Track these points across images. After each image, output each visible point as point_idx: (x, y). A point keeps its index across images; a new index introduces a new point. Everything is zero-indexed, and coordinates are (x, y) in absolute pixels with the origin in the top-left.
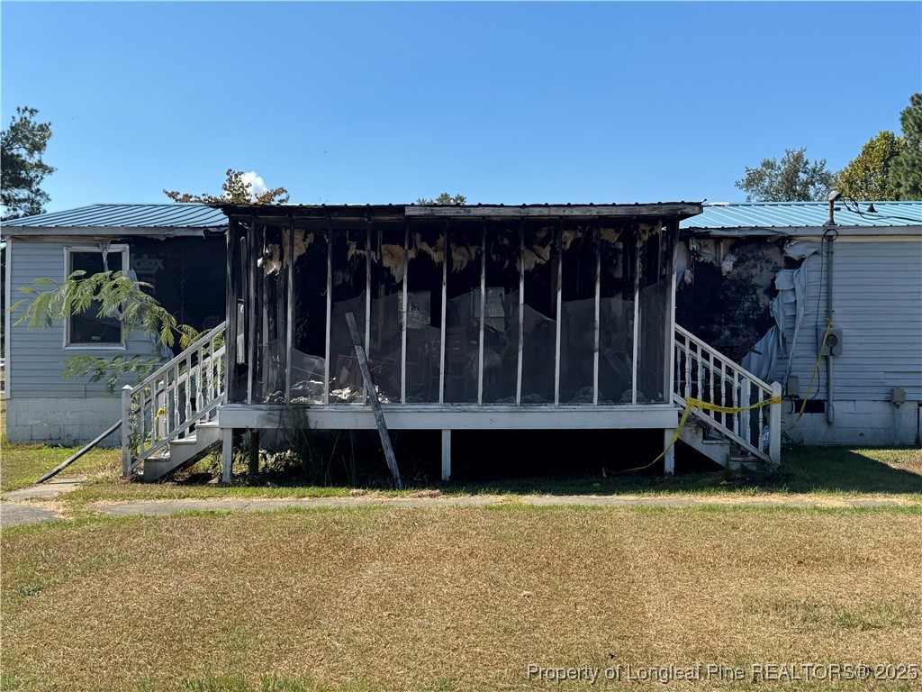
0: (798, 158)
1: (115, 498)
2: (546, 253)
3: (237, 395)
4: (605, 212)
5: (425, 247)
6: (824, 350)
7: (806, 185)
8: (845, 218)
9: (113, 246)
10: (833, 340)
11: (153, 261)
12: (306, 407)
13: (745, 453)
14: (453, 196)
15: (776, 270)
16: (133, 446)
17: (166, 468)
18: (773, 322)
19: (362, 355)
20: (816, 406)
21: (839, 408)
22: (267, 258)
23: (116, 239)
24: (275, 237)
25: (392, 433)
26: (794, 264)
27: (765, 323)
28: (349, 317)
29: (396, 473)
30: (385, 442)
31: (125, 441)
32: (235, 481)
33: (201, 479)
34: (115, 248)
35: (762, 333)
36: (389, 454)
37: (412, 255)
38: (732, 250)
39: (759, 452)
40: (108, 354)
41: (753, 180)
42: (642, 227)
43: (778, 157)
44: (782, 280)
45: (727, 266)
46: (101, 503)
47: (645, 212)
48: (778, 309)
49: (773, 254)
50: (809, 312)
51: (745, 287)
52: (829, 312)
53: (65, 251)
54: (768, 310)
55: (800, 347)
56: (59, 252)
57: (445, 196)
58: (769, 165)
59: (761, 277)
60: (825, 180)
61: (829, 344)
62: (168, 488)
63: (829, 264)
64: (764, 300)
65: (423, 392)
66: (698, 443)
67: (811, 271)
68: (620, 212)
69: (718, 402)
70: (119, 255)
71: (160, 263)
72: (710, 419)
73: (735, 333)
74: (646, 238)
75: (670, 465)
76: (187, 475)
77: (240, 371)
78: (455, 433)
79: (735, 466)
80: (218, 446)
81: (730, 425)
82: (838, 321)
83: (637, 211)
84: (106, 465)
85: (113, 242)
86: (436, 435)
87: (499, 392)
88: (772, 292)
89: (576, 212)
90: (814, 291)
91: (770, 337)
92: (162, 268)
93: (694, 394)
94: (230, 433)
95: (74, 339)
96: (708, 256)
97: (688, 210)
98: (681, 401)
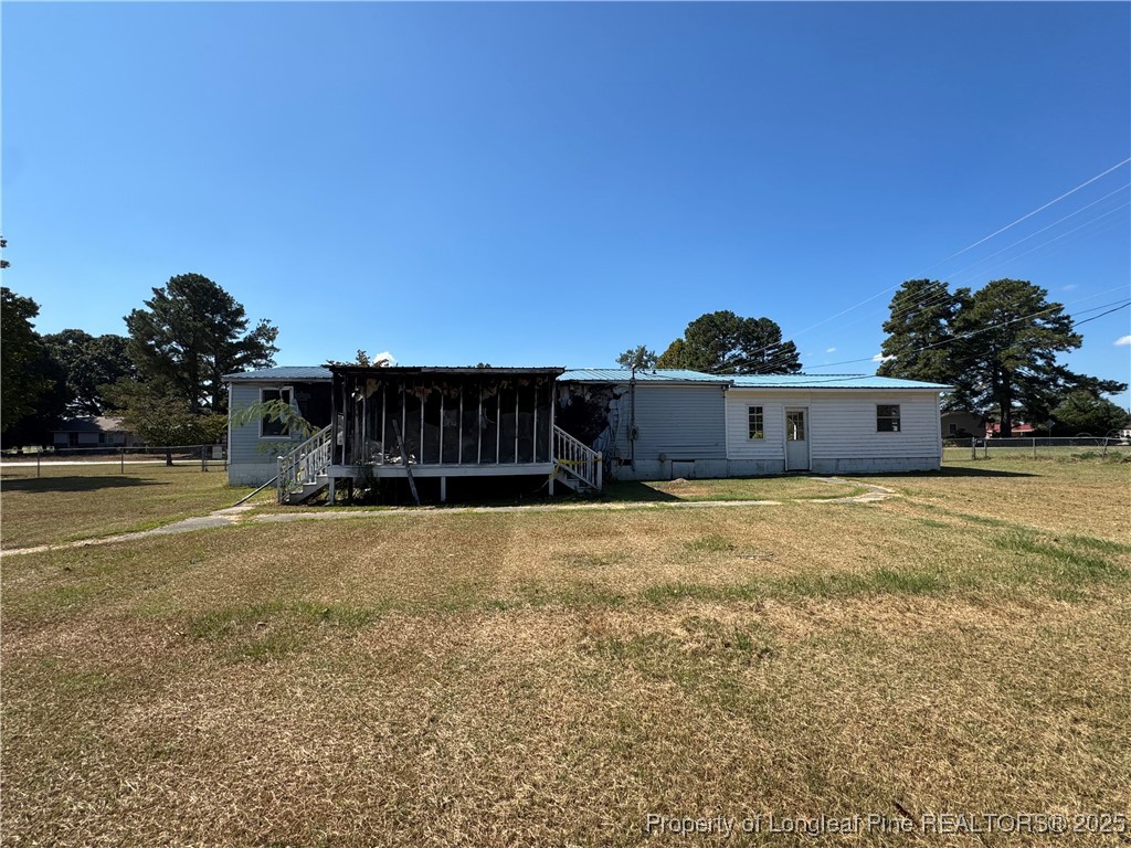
0: (643, 349)
1: (268, 513)
2: (495, 390)
3: (337, 461)
4: (519, 371)
5: (437, 388)
6: (631, 437)
7: (646, 362)
8: (639, 376)
9: (284, 387)
10: (635, 432)
11: (306, 395)
12: (372, 466)
13: (587, 485)
14: (485, 364)
15: (610, 399)
16: (283, 487)
17: (301, 498)
18: (608, 424)
19: (400, 441)
20: (628, 462)
21: (638, 463)
22: (357, 393)
23: (286, 384)
24: (362, 383)
25: (416, 479)
26: (617, 397)
27: (604, 424)
28: (394, 422)
29: (417, 498)
30: (412, 483)
31: (279, 485)
32: (336, 504)
33: (321, 503)
34: (286, 388)
35: (602, 429)
36: (414, 489)
37: (430, 391)
38: (589, 390)
39: (592, 484)
40: (280, 441)
41: (623, 359)
42: (539, 379)
43: (634, 349)
44: (612, 404)
45: (587, 398)
46: (261, 516)
47: (538, 372)
48: (611, 419)
49: (608, 392)
50: (624, 420)
51: (595, 407)
52: (633, 419)
53: (260, 390)
54: (606, 417)
55: (621, 436)
56: (257, 390)
57: (481, 364)
58: (630, 352)
59: (602, 403)
60: (655, 359)
61: (633, 434)
62: (303, 508)
63: (633, 397)
64: (604, 414)
65: (431, 458)
66: (565, 481)
67: (625, 401)
68: (526, 371)
69: (573, 459)
70: (288, 392)
72: (570, 470)
73: (591, 429)
74: (541, 384)
75: (551, 491)
76: (315, 501)
77: (339, 448)
78: (448, 478)
79: (580, 491)
80: (327, 486)
81: (573, 468)
82: (637, 424)
83: (534, 371)
84: (269, 496)
86: (439, 479)
87: (469, 458)
88: (608, 410)
89: (505, 371)
90: (626, 409)
91: (607, 431)
92: (311, 398)
93: (562, 457)
94: (333, 480)
95: (265, 433)
96: (578, 393)
97: (558, 371)
98: (556, 460)
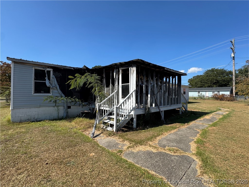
9: (48, 69)
11: (59, 74)
53: (33, 68)
56: (31, 68)
71: (61, 74)
85: (48, 68)
92: (61, 75)
95: (36, 92)
